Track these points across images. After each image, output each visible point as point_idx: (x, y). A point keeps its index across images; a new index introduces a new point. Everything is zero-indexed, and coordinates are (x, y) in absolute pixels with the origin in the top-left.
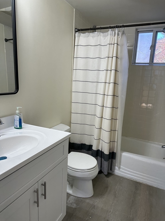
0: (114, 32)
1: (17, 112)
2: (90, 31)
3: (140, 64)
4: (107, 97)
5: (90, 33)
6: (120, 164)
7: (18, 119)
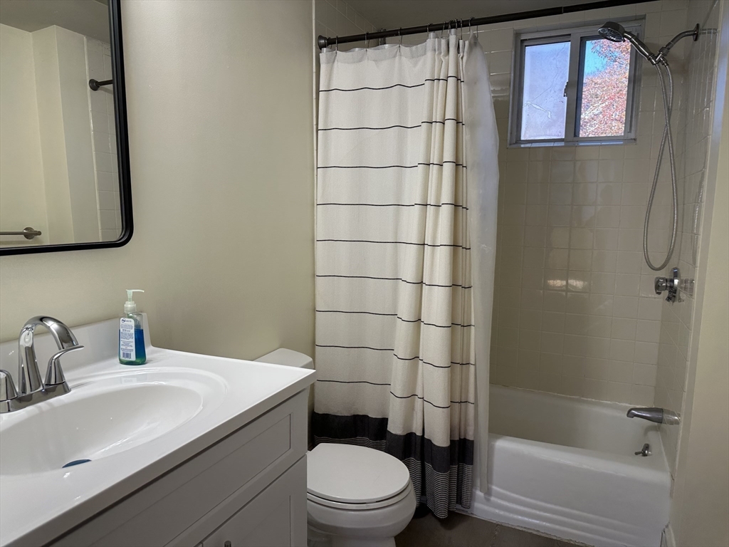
0: (443, 42)
1: (129, 305)
2: (366, 42)
3: (534, 145)
4: (433, 254)
5: (368, 47)
6: (490, 481)
7: (133, 331)
